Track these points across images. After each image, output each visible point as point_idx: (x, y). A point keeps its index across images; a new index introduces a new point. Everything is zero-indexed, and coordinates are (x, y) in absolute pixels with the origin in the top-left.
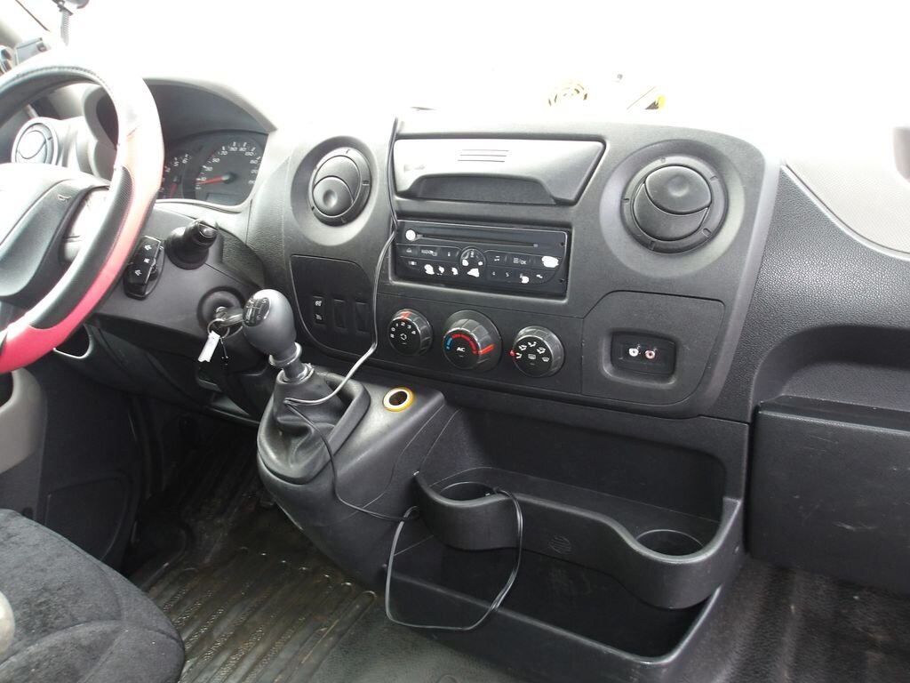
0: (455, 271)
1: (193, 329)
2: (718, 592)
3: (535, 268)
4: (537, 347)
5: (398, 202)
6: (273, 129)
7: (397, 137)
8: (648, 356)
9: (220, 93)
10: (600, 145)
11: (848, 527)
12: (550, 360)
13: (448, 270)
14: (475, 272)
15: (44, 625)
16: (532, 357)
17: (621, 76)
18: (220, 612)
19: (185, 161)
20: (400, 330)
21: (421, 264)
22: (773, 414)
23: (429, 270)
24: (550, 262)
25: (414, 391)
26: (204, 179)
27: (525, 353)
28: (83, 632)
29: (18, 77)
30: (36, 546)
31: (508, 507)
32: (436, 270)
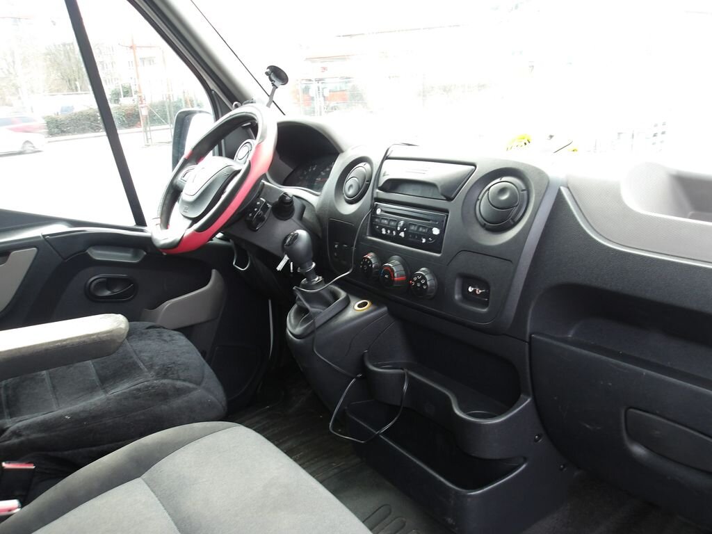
0: (394, 233)
1: (277, 252)
2: (524, 466)
3: (430, 234)
4: (421, 279)
5: (377, 193)
6: (342, 152)
7: (386, 158)
8: (477, 292)
9: (320, 131)
10: (473, 167)
11: (588, 426)
12: (427, 288)
13: (392, 232)
14: (402, 234)
15: (165, 374)
16: (419, 285)
17: (551, 137)
18: (287, 437)
19: (314, 169)
20: (365, 263)
21: (381, 228)
22: (538, 337)
23: (384, 232)
24: (436, 231)
25: (373, 303)
26: (319, 179)
27: (416, 282)
28: (179, 384)
29: (230, 116)
30: (180, 346)
31: (402, 377)
32: (386, 231)
